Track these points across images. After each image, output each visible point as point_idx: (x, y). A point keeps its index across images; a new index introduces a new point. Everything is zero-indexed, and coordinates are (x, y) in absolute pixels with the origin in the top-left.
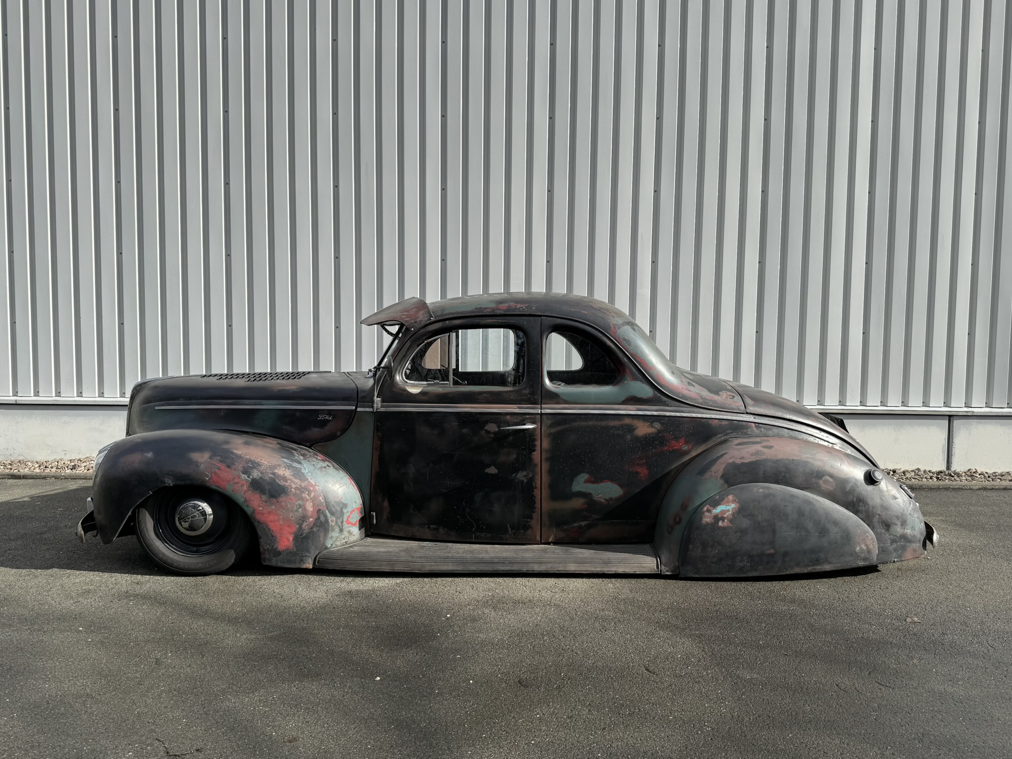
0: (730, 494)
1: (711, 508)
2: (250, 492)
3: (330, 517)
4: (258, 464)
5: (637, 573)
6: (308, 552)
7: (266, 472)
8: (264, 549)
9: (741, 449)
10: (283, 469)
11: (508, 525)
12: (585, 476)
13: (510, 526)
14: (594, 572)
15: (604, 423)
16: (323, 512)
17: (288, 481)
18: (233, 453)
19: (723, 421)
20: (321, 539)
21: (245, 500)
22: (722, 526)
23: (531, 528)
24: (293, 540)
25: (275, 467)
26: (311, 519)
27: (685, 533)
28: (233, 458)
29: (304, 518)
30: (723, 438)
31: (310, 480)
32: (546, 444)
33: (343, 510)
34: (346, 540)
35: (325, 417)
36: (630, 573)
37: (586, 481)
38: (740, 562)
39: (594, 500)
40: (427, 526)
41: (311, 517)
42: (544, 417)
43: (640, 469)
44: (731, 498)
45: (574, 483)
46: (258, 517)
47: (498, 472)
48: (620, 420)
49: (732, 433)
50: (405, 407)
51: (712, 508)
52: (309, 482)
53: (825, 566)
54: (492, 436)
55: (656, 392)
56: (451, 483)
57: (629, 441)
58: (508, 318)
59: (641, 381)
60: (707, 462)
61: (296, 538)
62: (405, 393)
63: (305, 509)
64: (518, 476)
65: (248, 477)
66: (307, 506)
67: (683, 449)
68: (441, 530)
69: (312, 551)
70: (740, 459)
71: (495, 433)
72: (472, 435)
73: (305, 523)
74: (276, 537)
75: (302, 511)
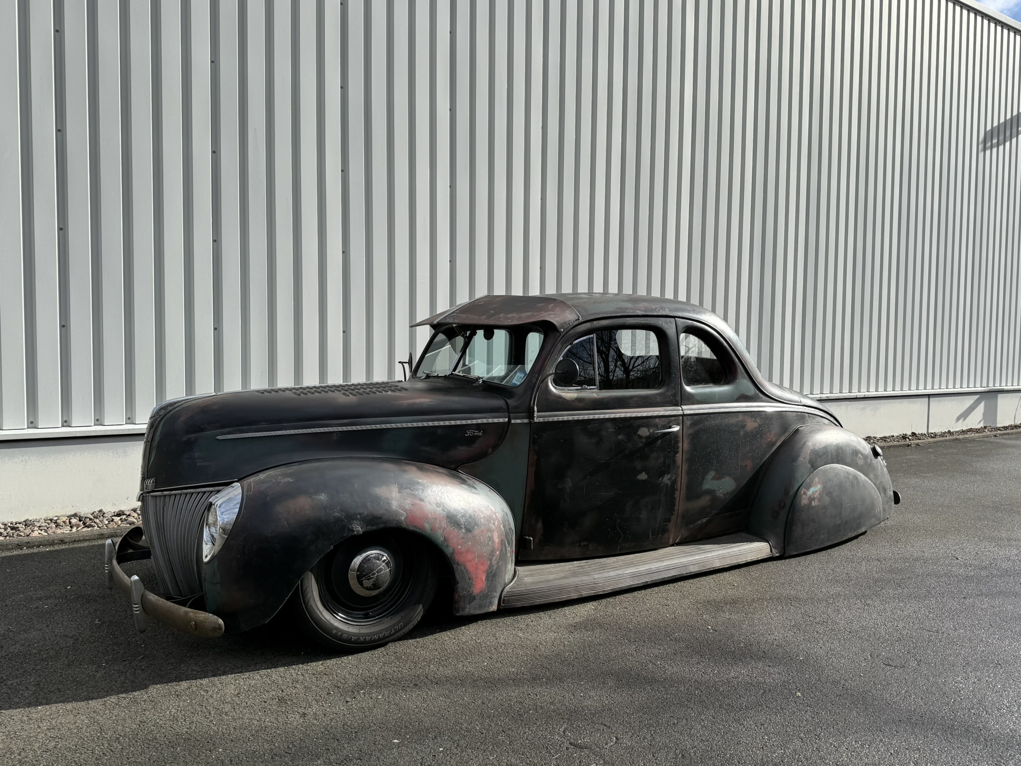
0: (816, 477)
1: (806, 491)
2: (448, 528)
6: (495, 592)
8: (460, 596)
12: (712, 474)
13: (652, 532)
15: (726, 421)
16: (504, 543)
17: (476, 511)
21: (445, 539)
22: (815, 505)
23: (668, 531)
24: (486, 580)
26: (498, 553)
27: (789, 516)
29: (493, 552)
30: (794, 428)
32: (686, 446)
35: (474, 432)
37: (713, 479)
38: (822, 535)
39: (716, 496)
40: (578, 544)
41: (498, 550)
42: (685, 417)
43: (747, 463)
44: (816, 480)
45: (705, 482)
47: (648, 478)
48: (735, 417)
49: (799, 423)
50: (562, 416)
54: (644, 440)
55: (755, 388)
56: (606, 494)
57: (742, 437)
58: (649, 319)
59: (747, 379)
60: (795, 450)
62: (561, 400)
63: (493, 541)
64: (664, 480)
65: (442, 511)
66: (494, 538)
67: (773, 440)
68: (591, 546)
69: (497, 589)
70: (818, 445)
71: (647, 438)
72: (626, 441)
73: (494, 557)
74: (473, 579)
75: (491, 544)
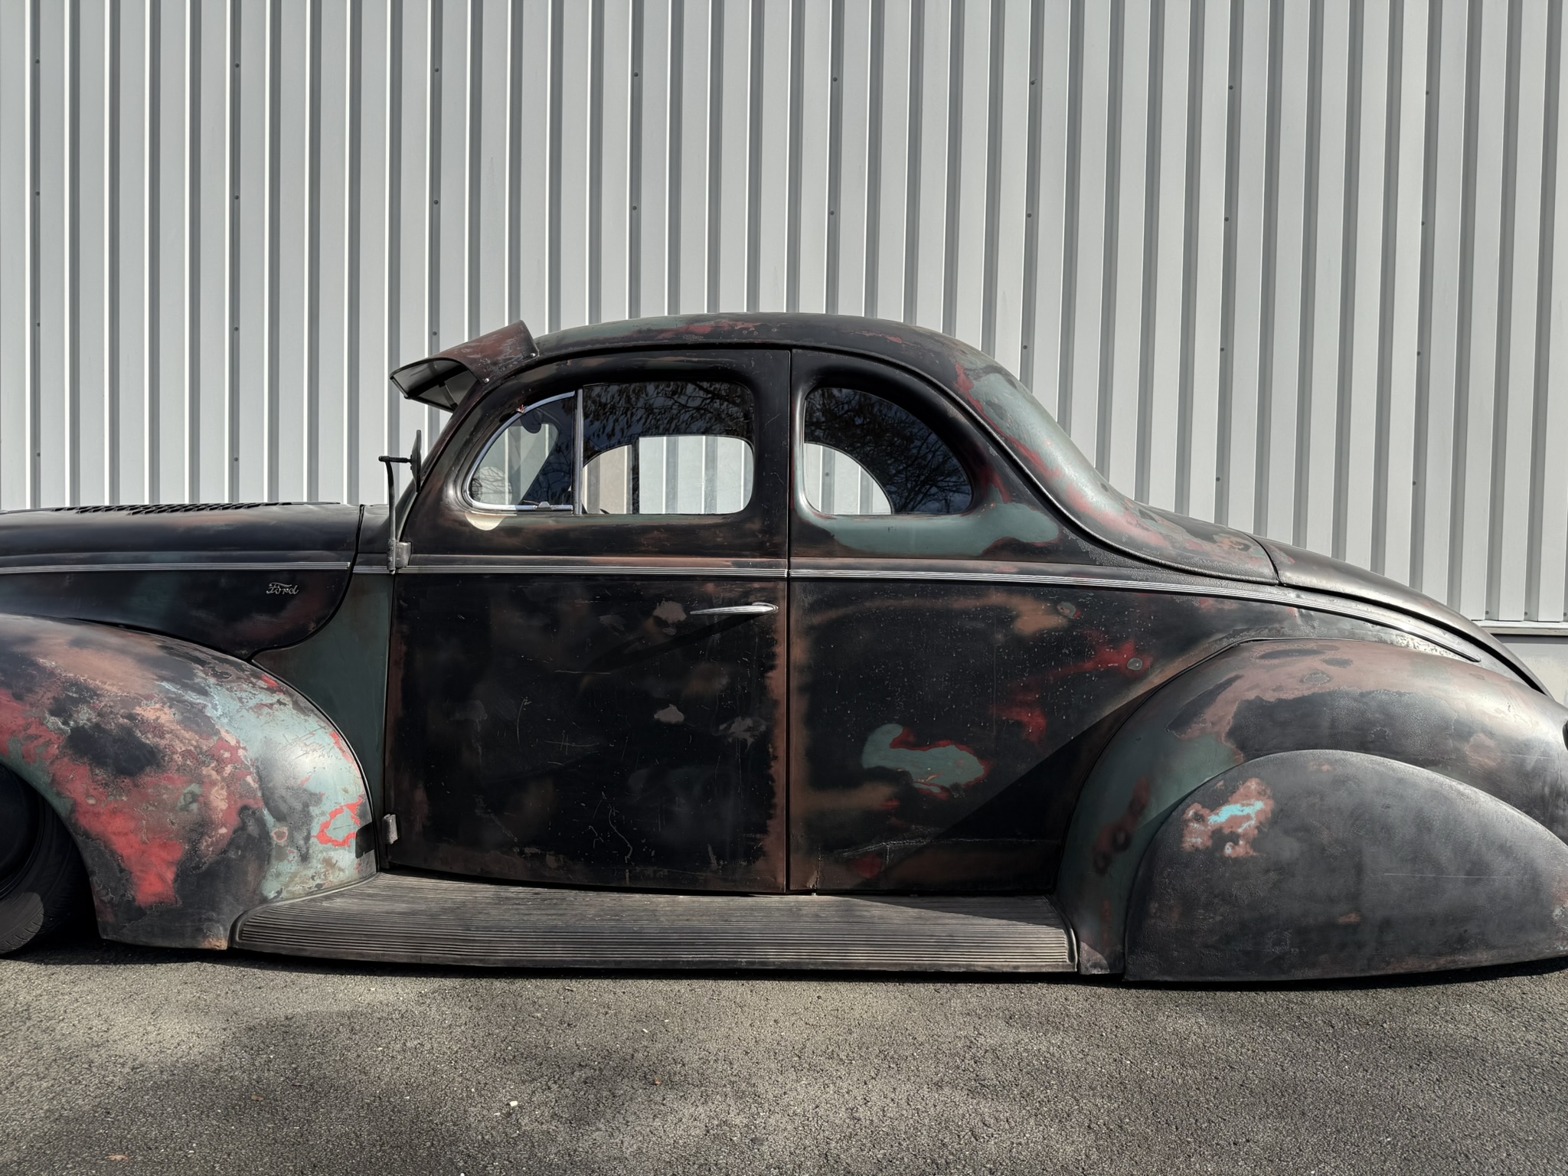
0: (1251, 777)
1: (1205, 812)
2: (66, 759)
3: (274, 826)
4: (95, 693)
5: (1020, 970)
6: (213, 910)
7: (111, 712)
8: (102, 901)
9: (1276, 666)
10: (158, 706)
11: (710, 848)
12: (892, 731)
13: (713, 849)
14: (916, 968)
15: (940, 603)
16: (254, 813)
17: (167, 736)
18: (34, 664)
19: (1226, 601)
20: (250, 878)
21: (53, 781)
22: (1233, 856)
23: (764, 854)
24: (175, 880)
25: (137, 701)
26: (223, 831)
27: (1140, 873)
28: (33, 677)
29: (203, 826)
30: (1225, 643)
31: (223, 734)
32: (800, 652)
33: (311, 808)
34: (319, 881)
35: (281, 587)
36: (1005, 970)
37: (897, 743)
38: (1275, 945)
39: (916, 790)
40: (516, 850)
41: (224, 825)
42: (796, 585)
43: (1025, 716)
44: (1253, 787)
45: (868, 748)
46: (85, 822)
47: (685, 720)
48: (978, 596)
49: (1248, 630)
50: (465, 562)
51: (1207, 811)
52: (221, 739)
53: (1479, 955)
54: (672, 631)
55: (1066, 531)
56: (573, 745)
57: (999, 648)
58: (713, 352)
59: (1030, 503)
60: (1191, 699)
61: (182, 876)
62: (467, 530)
63: (206, 805)
64: (732, 730)
65: (63, 724)
66: (212, 798)
67: (1130, 668)
68: (550, 860)
69: (226, 909)
70: (1274, 690)
71: (679, 625)
72: (623, 629)
73: (207, 838)
74: (131, 873)
75: (199, 809)
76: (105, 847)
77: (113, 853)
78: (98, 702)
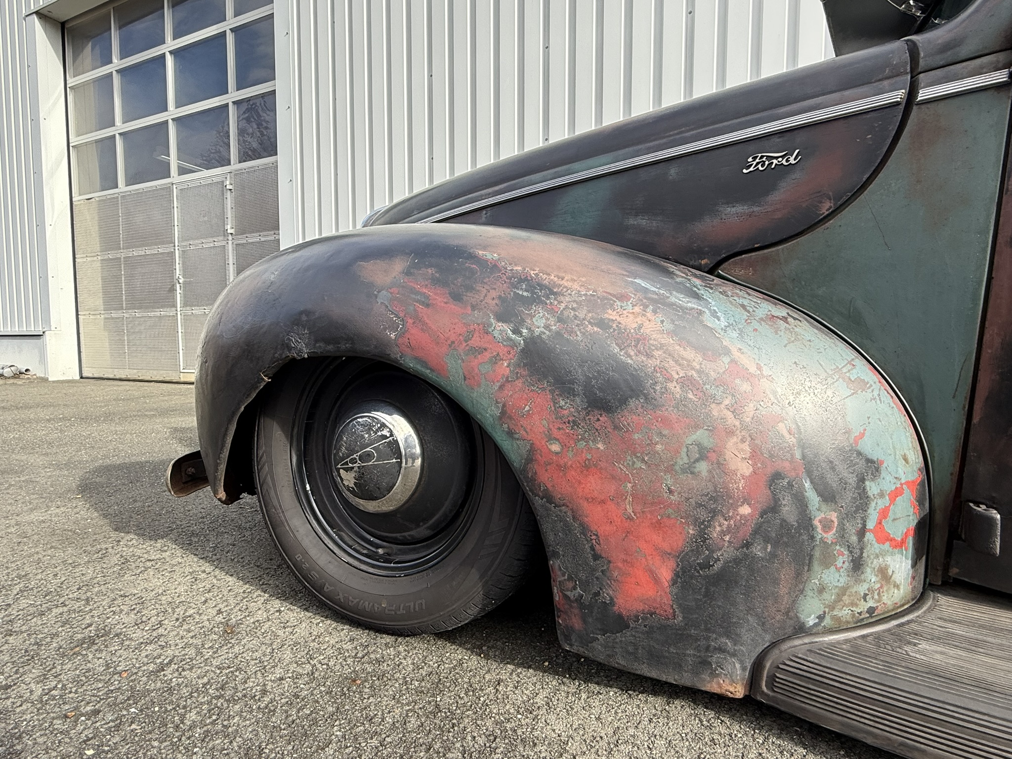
3: (819, 509)
4: (551, 291)
7: (576, 317)
10: (637, 309)
18: (473, 256)
20: (783, 590)
25: (607, 301)
31: (736, 354)
33: (867, 483)
34: (871, 604)
35: (769, 159)
46: (546, 478)
52: (733, 361)
61: (684, 578)
63: (720, 465)
66: (728, 455)
69: (746, 636)
73: (722, 520)
74: (610, 562)
75: (710, 472)
76: (574, 518)
77: (585, 529)
78: (556, 303)
